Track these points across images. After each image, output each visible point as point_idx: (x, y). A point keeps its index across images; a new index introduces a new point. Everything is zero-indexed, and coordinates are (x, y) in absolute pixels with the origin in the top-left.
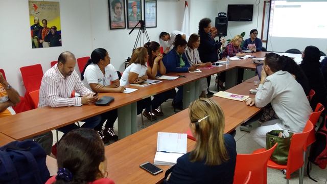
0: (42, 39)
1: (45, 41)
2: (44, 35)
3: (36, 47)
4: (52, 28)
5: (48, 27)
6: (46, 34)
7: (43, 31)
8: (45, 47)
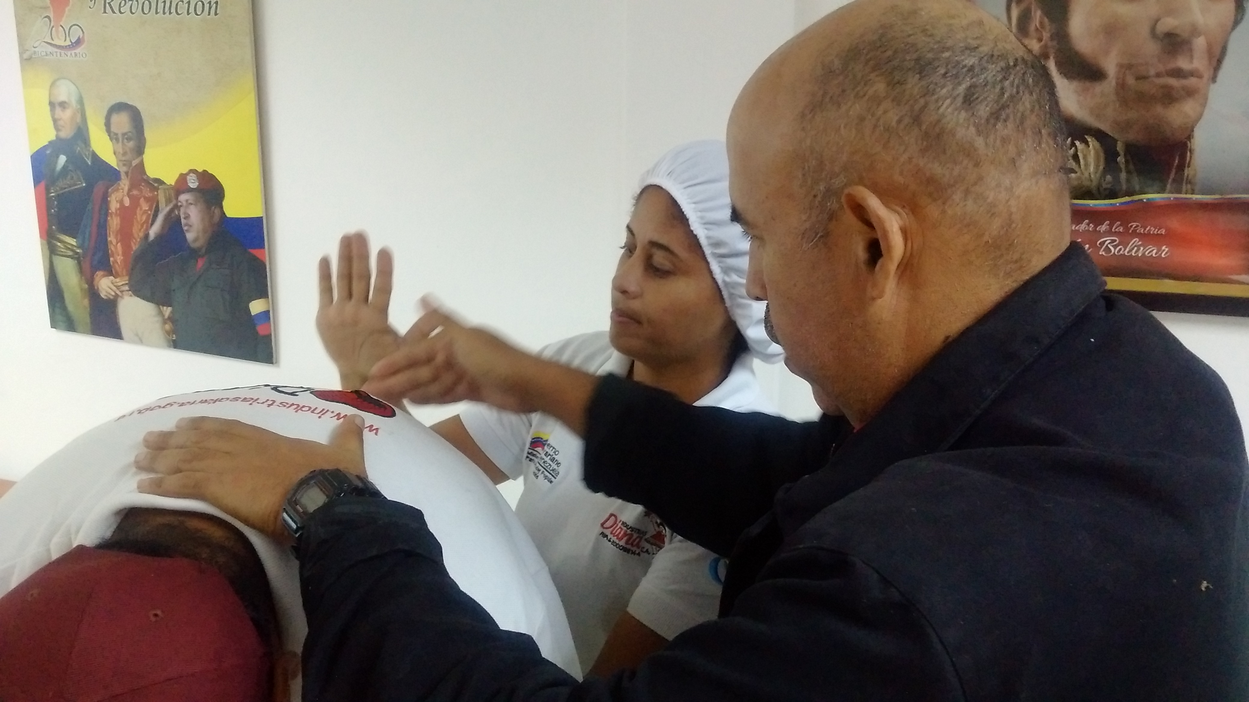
0: (110, 271)
1: (137, 291)
2: (125, 235)
3: (70, 326)
4: (181, 186)
5: (152, 171)
6: (138, 233)
7: (114, 206)
8: (140, 340)
